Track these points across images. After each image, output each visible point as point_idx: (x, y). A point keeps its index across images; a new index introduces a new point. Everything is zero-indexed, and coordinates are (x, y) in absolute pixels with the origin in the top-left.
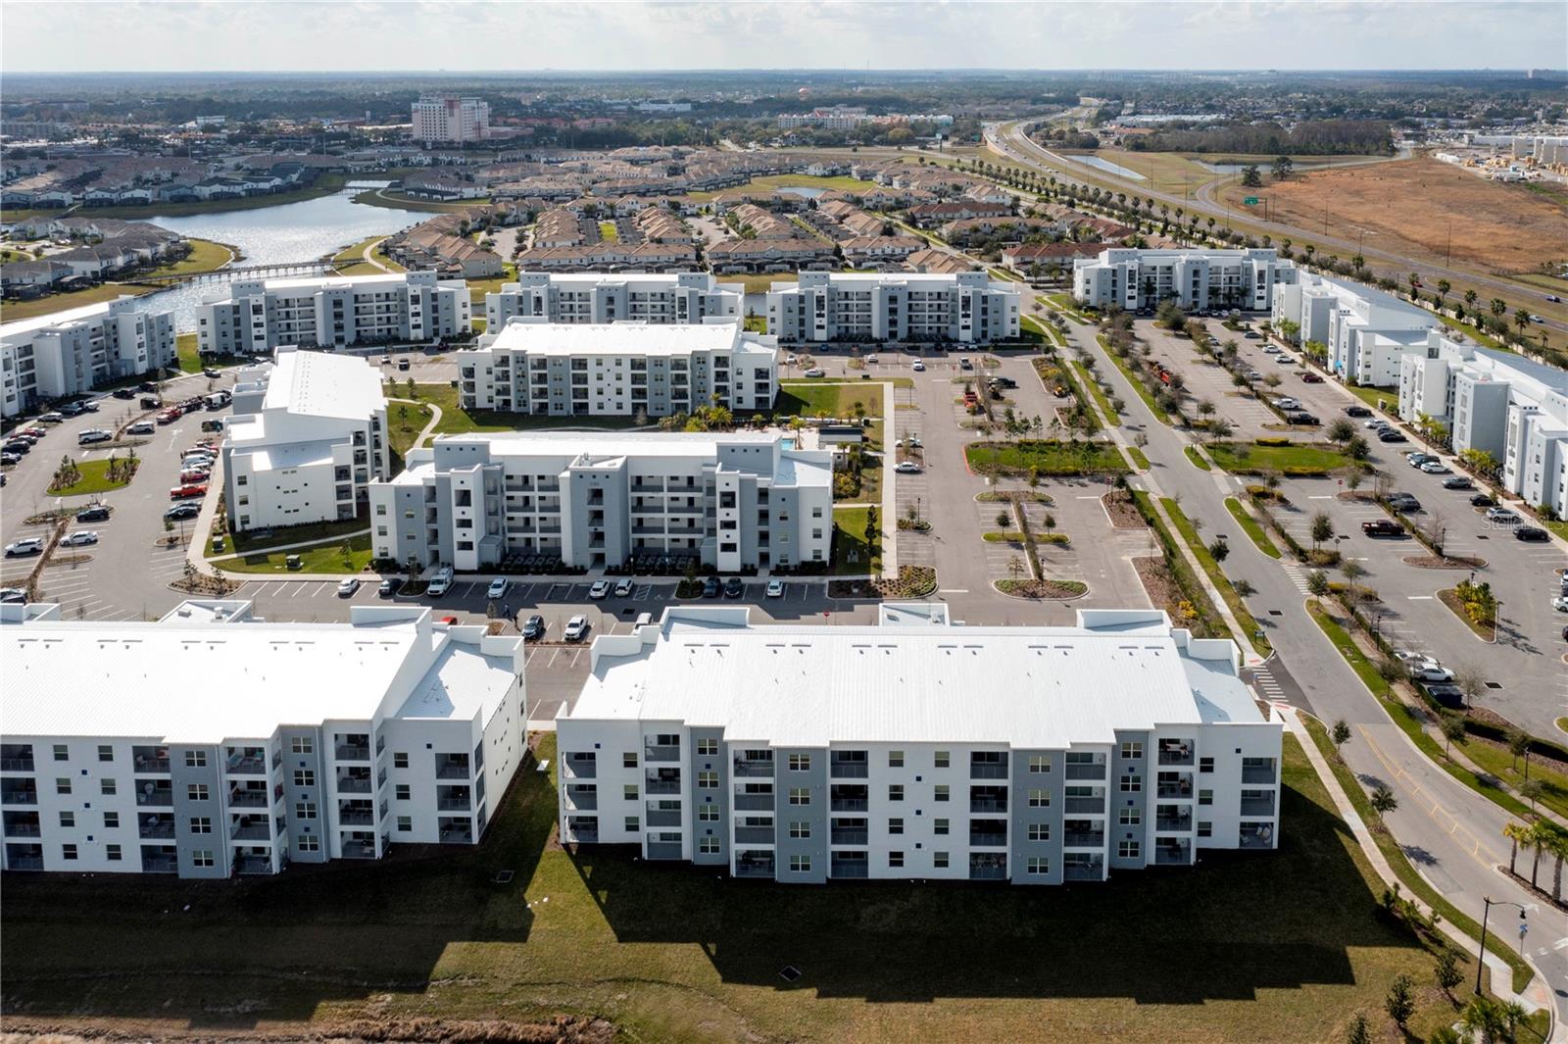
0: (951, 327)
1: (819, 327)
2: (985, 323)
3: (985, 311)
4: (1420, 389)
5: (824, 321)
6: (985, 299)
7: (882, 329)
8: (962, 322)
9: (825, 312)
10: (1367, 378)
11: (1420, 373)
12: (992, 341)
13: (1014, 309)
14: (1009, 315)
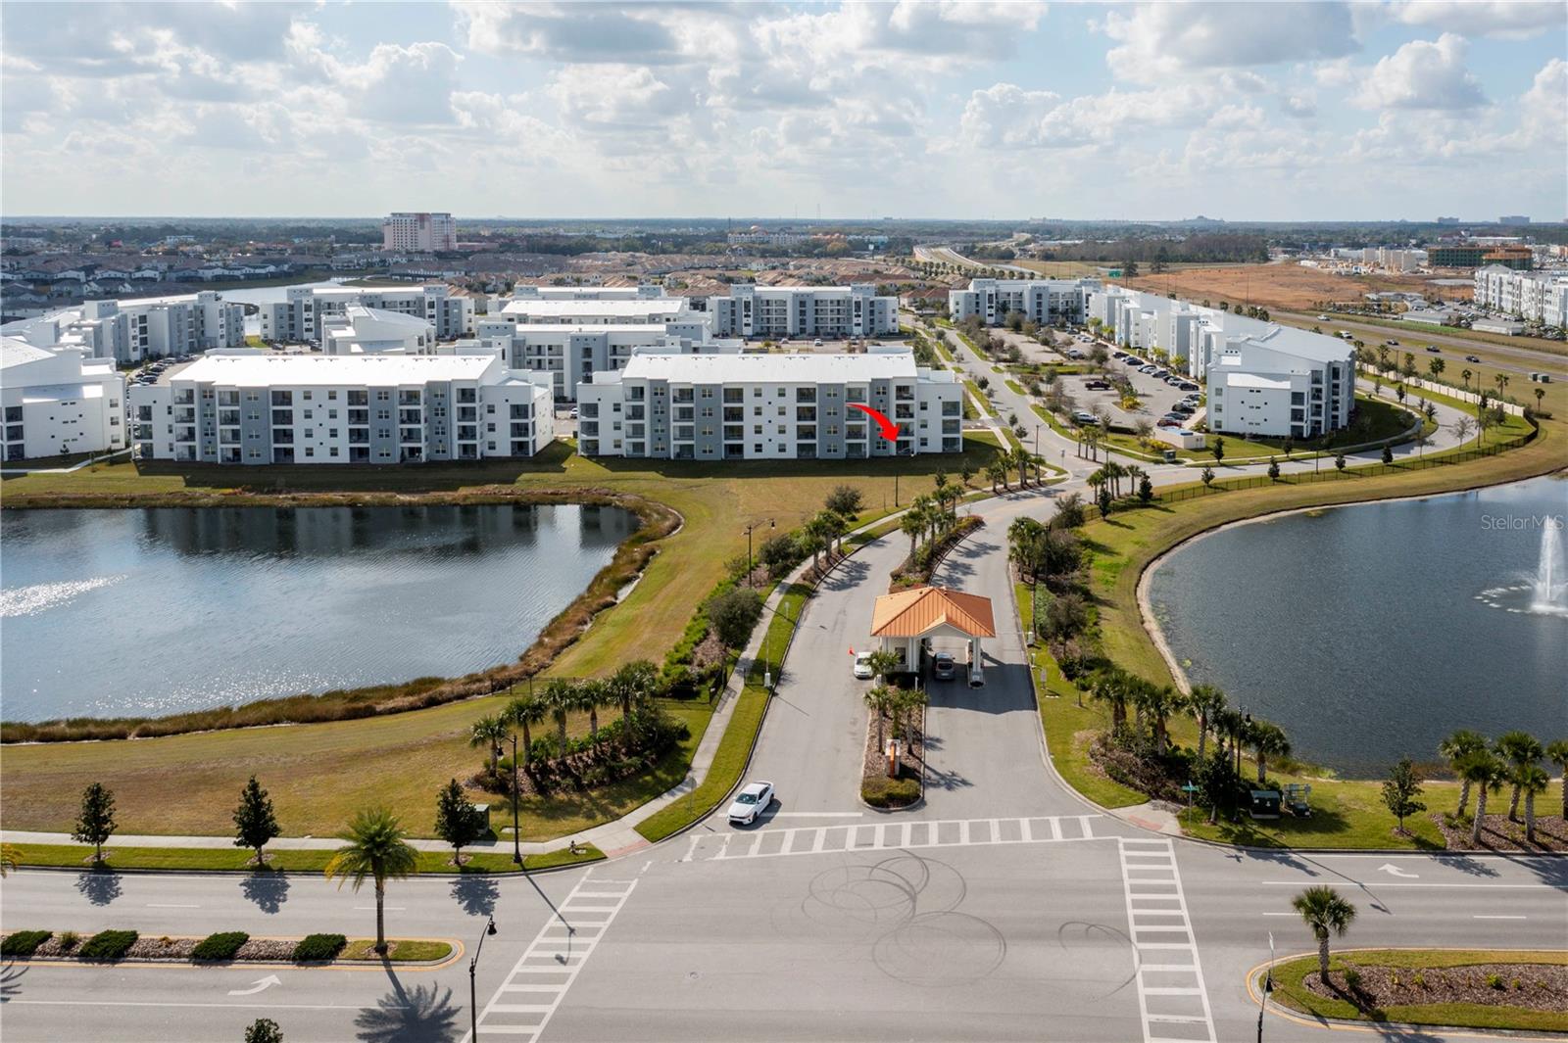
0: (847, 326)
1: (746, 325)
2: (872, 321)
3: (872, 312)
5: (750, 320)
6: (873, 305)
7: (794, 327)
8: (855, 321)
9: (751, 313)
12: (877, 335)
13: (894, 311)
14: (890, 316)
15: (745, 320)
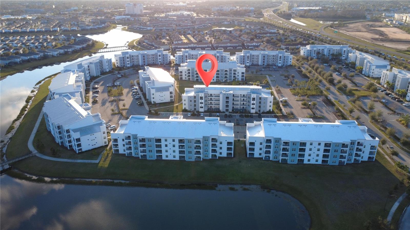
0: (277, 63)
1: (248, 63)
2: (284, 62)
3: (284, 60)
4: (387, 78)
5: (249, 61)
6: (284, 57)
7: (261, 63)
8: (279, 62)
9: (249, 59)
10: (372, 75)
11: (388, 75)
12: (285, 66)
13: (291, 59)
14: (290, 60)
15: (247, 61)
